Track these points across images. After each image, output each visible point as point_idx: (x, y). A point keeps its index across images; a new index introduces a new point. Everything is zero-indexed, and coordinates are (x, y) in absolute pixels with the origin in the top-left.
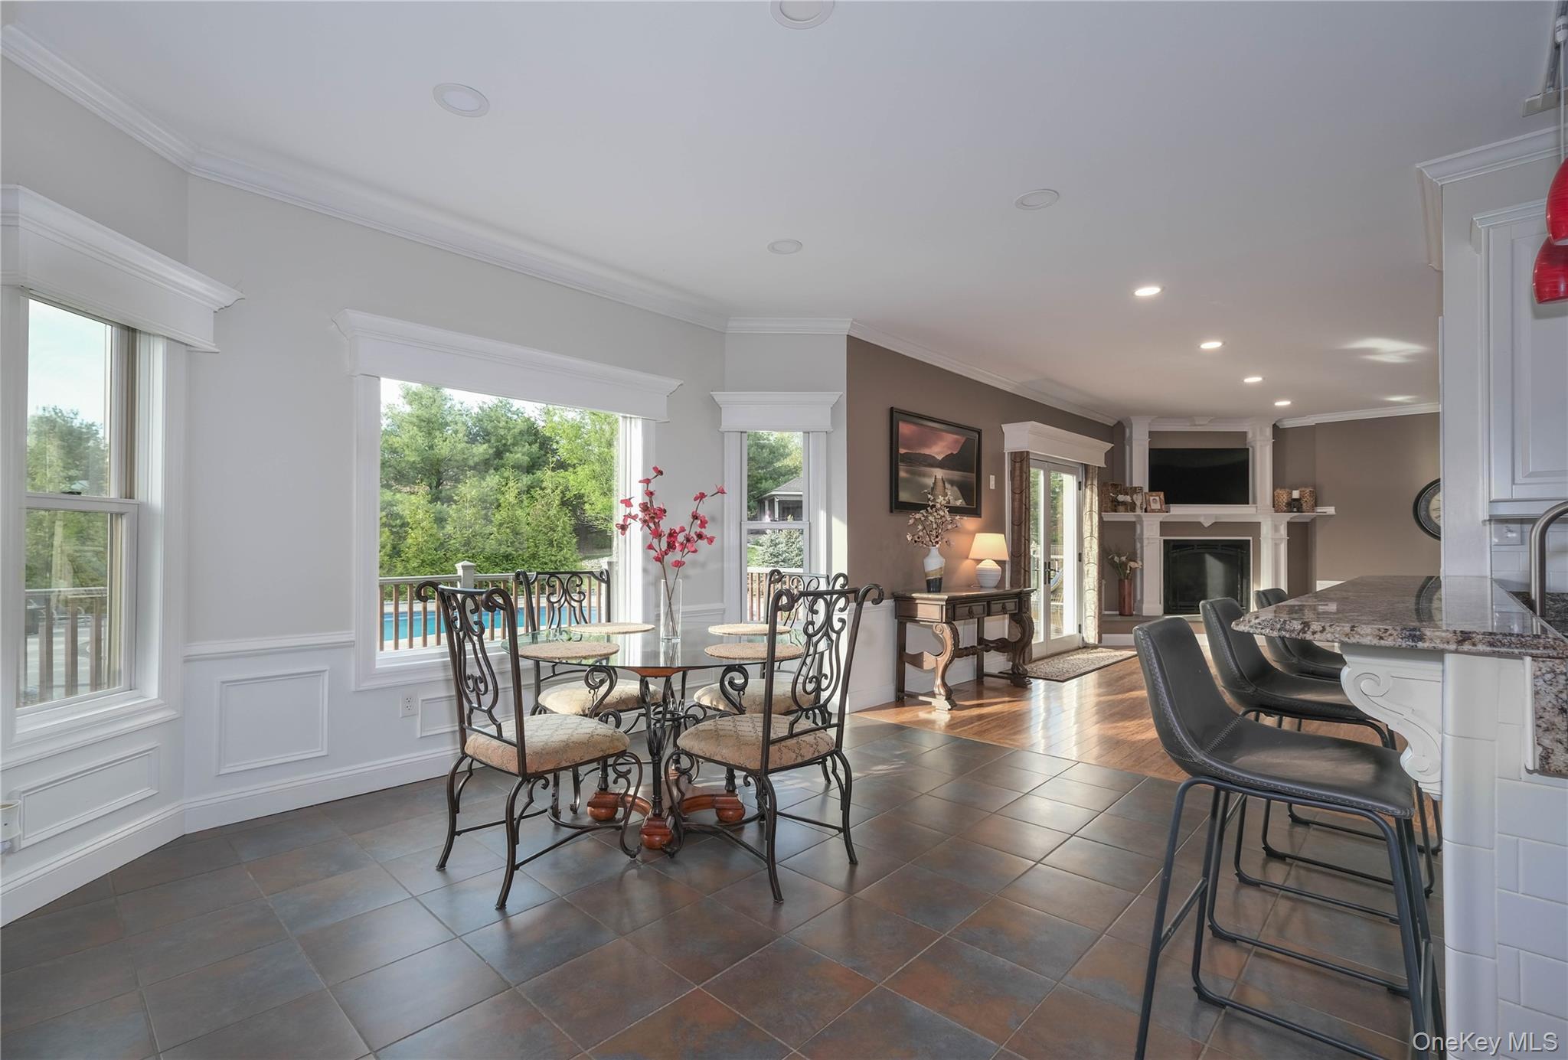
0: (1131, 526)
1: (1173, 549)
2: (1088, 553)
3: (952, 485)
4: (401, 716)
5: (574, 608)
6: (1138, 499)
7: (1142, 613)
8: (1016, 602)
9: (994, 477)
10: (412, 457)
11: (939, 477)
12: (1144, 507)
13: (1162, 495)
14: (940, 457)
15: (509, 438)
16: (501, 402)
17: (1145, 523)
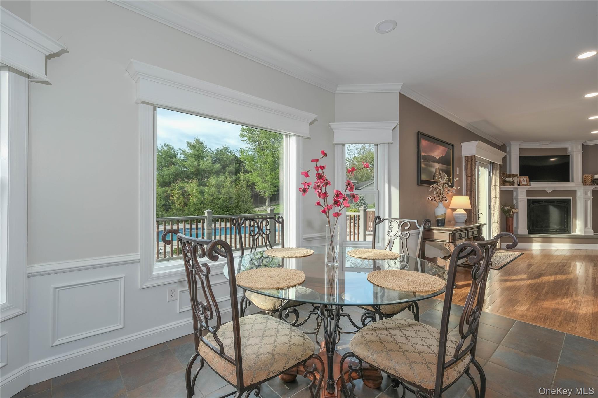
0: (511, 192)
1: (532, 203)
2: (494, 206)
3: (443, 172)
4: (168, 301)
5: (264, 238)
6: (516, 180)
7: (518, 233)
8: (477, 230)
9: (458, 168)
10: (192, 170)
11: (437, 168)
12: (518, 183)
13: (527, 178)
14: (437, 158)
15: (227, 162)
16: (225, 148)
17: (519, 191)
